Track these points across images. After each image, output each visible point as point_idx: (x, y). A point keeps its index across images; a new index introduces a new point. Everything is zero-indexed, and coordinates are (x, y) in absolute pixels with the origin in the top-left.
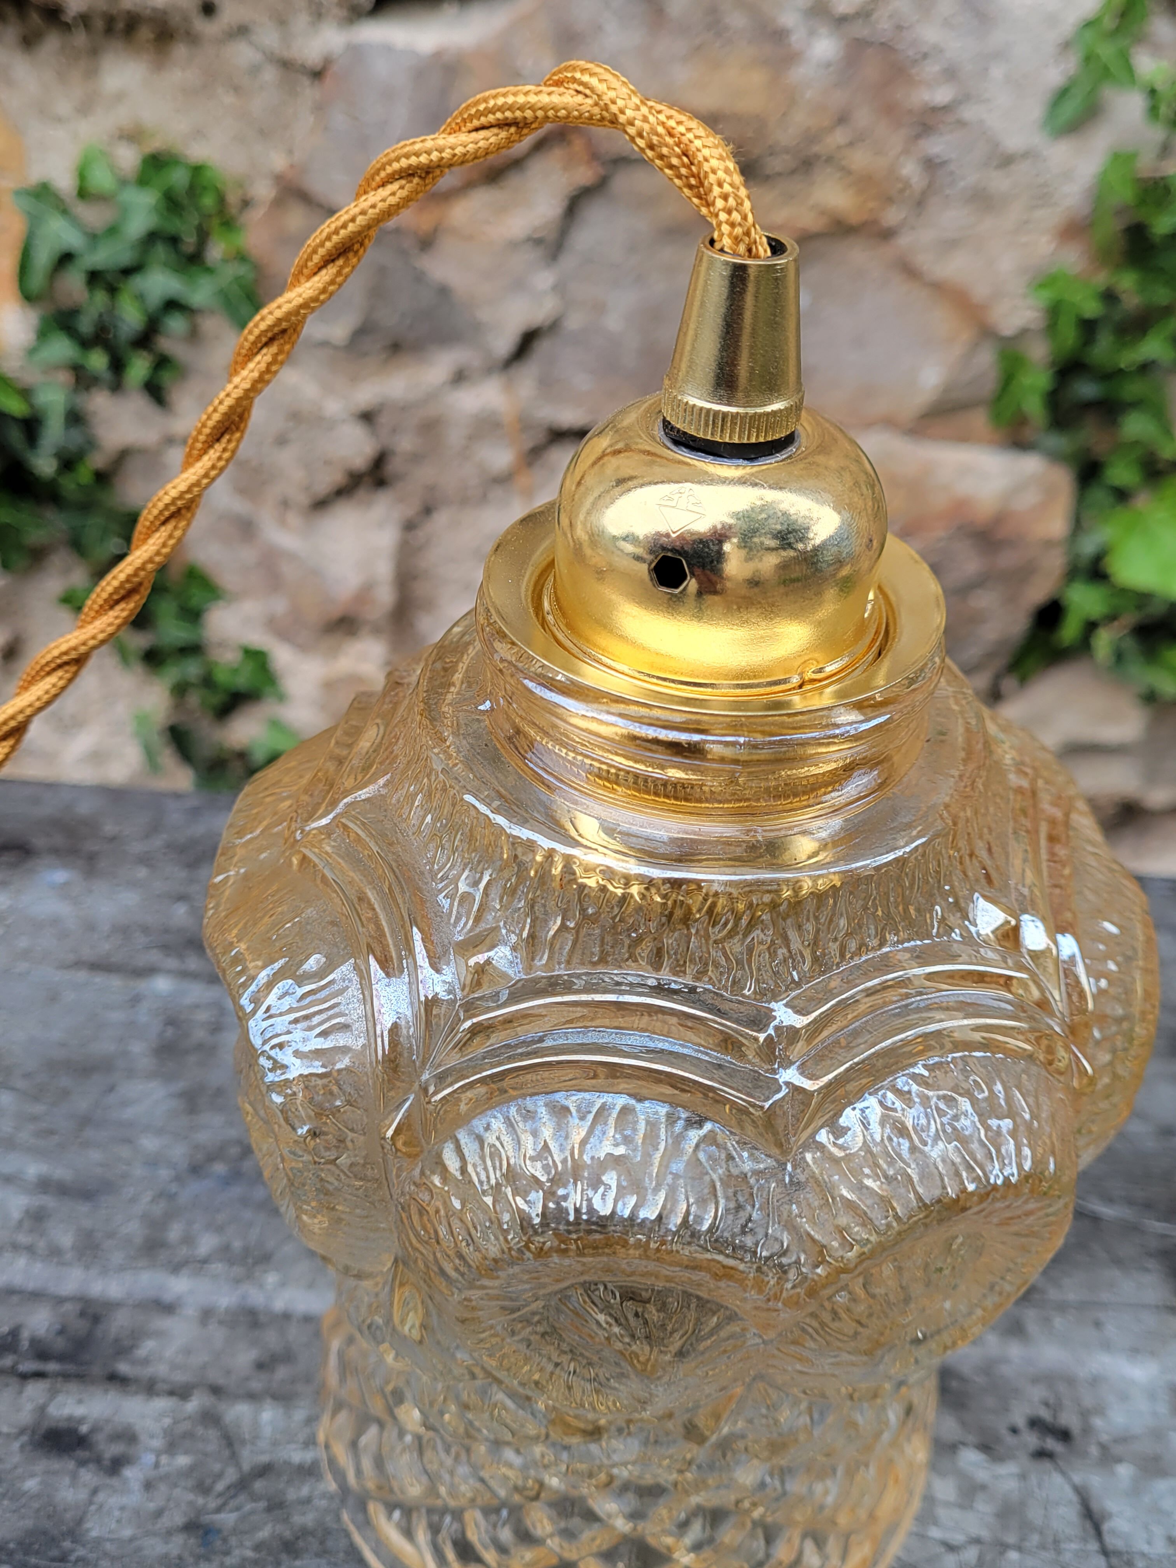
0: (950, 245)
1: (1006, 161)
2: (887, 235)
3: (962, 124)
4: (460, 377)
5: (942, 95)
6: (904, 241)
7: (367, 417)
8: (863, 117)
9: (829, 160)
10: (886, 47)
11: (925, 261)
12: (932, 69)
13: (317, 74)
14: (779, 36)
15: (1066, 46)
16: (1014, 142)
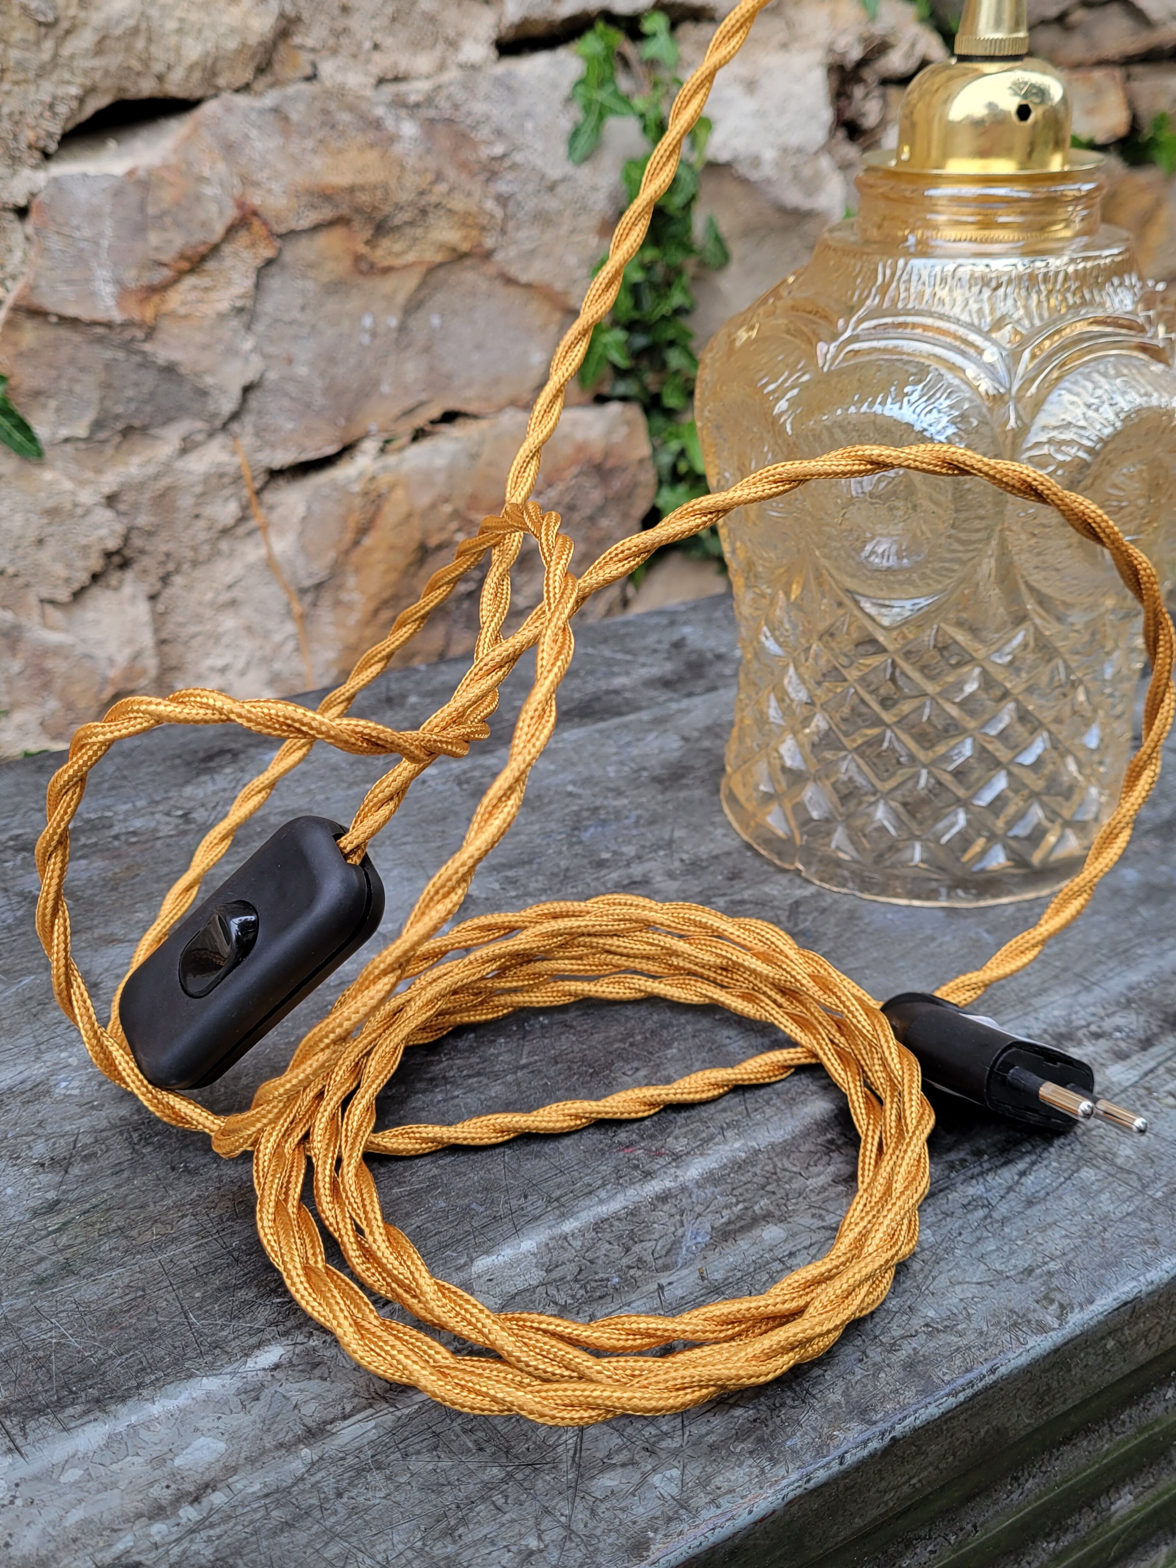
0: (530, 255)
1: (552, 188)
2: (488, 255)
3: (514, 167)
4: (187, 447)
5: (498, 149)
6: (499, 256)
7: (111, 500)
8: (451, 173)
9: (437, 206)
10: (450, 122)
11: (514, 271)
12: (484, 133)
13: (22, 212)
14: (377, 124)
15: (569, 100)
16: (555, 173)
